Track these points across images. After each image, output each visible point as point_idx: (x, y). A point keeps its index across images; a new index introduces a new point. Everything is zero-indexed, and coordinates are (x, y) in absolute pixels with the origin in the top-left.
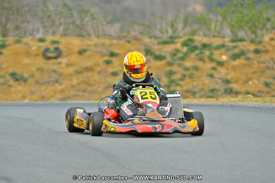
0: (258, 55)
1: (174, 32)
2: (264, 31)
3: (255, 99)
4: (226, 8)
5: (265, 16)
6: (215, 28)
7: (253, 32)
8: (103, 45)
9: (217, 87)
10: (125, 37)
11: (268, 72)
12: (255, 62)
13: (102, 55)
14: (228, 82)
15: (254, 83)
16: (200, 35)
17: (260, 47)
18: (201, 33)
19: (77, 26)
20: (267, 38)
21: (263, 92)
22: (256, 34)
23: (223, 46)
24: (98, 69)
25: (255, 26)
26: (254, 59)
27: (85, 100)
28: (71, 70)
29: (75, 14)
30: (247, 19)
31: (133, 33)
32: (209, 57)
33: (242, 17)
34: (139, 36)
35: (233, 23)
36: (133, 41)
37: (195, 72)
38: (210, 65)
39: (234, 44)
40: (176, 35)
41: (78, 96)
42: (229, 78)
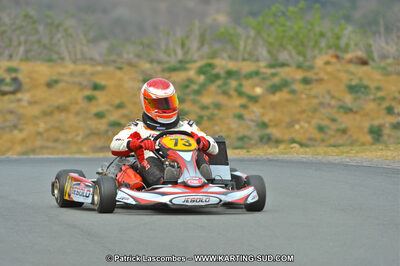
0: (308, 87)
1: (186, 53)
2: (316, 52)
3: (302, 150)
4: (260, 19)
5: (317, 30)
6: (245, 47)
7: (299, 53)
8: (82, 73)
9: (249, 133)
10: (114, 61)
11: (323, 110)
12: (304, 96)
13: (81, 87)
14: (264, 125)
15: (302, 127)
16: (223, 59)
17: (310, 75)
18: (225, 55)
19: (45, 46)
20: (319, 62)
21: (315, 140)
22: (305, 56)
23: (257, 73)
24: (76, 108)
25: (302, 44)
26: (302, 93)
27: (58, 154)
28: (35, 110)
29: (41, 28)
30: (292, 34)
31: (125, 56)
32: (236, 90)
33: (284, 31)
34: (135, 60)
35: (271, 40)
36: (126, 68)
37: (216, 112)
38: (238, 102)
39: (273, 71)
40: (189, 57)
41: (47, 148)
42: (266, 119)
